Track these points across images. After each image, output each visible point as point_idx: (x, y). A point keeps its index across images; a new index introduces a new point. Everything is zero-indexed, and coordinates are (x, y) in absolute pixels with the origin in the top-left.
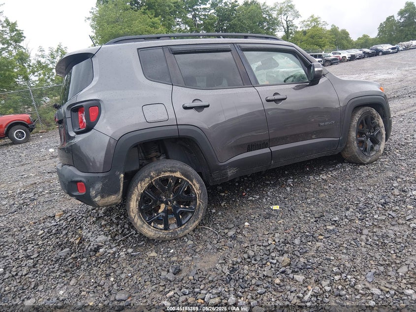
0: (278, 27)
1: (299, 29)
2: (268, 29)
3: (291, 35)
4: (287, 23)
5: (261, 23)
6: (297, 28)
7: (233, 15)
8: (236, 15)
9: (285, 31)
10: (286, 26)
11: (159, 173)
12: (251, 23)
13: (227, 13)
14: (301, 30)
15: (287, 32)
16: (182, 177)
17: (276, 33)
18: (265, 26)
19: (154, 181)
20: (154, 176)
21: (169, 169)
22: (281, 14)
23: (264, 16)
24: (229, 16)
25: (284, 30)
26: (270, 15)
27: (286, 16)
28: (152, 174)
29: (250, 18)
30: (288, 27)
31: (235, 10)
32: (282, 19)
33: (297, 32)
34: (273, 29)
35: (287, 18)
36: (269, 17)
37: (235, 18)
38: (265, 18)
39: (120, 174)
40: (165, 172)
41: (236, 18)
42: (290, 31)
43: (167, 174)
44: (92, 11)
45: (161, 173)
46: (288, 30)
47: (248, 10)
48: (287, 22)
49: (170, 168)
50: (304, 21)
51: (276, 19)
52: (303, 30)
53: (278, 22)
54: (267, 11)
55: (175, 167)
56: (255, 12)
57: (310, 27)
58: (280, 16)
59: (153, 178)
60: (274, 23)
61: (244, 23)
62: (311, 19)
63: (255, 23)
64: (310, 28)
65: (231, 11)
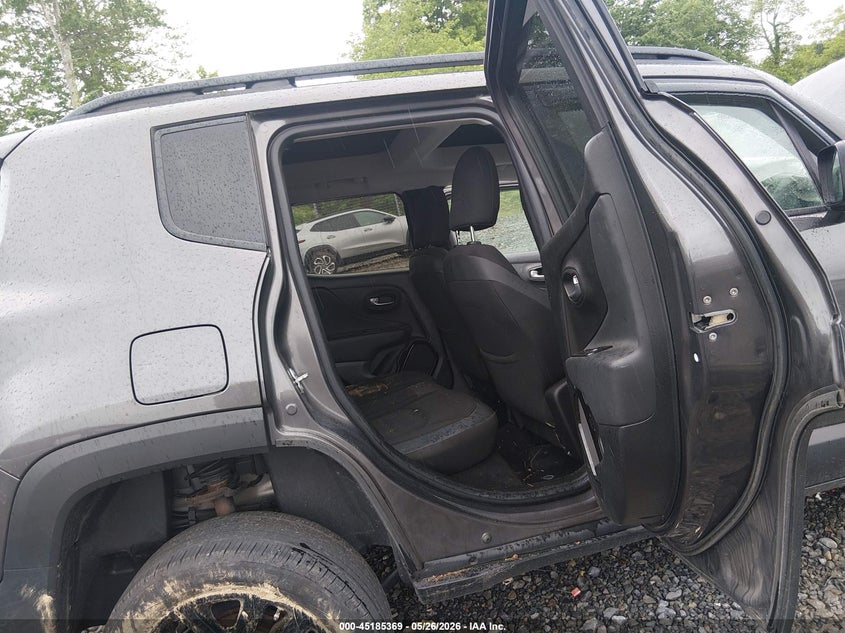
0: (753, 41)
1: (806, 42)
2: (730, 45)
3: (785, 56)
4: (775, 30)
5: (713, 33)
6: (800, 38)
7: (647, 21)
8: (654, 20)
9: (771, 47)
10: (772, 37)
11: (193, 586)
12: (689, 37)
13: (634, 18)
14: (809, 42)
15: (776, 51)
16: (285, 600)
17: (747, 54)
18: (723, 40)
19: (181, 610)
20: (178, 595)
21: (231, 574)
22: (761, 10)
23: (721, 18)
24: (639, 23)
25: (768, 45)
26: (733, 16)
27: (772, 15)
28: (168, 589)
29: (687, 24)
30: (778, 38)
31: (652, 11)
32: (764, 21)
33: (799, 49)
34: (742, 46)
35: (775, 18)
36: (732, 19)
37: (651, 27)
38: (723, 23)
39: (36, 596)
40: (215, 582)
41: (656, 28)
42: (782, 47)
43: (226, 590)
44: (351, 39)
45: (200, 586)
46: (778, 44)
47: (683, 9)
48: (775, 27)
49: (235, 568)
50: (819, 22)
51: (748, 23)
52: (814, 43)
53: (754, 29)
54: (728, 7)
55: (253, 567)
56: (698, 10)
57: (833, 33)
58: (759, 14)
59: (177, 601)
60: (742, 33)
61: (674, 36)
62: (836, 16)
63: (698, 34)
64: (833, 36)
65: (643, 12)
